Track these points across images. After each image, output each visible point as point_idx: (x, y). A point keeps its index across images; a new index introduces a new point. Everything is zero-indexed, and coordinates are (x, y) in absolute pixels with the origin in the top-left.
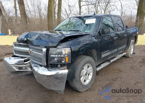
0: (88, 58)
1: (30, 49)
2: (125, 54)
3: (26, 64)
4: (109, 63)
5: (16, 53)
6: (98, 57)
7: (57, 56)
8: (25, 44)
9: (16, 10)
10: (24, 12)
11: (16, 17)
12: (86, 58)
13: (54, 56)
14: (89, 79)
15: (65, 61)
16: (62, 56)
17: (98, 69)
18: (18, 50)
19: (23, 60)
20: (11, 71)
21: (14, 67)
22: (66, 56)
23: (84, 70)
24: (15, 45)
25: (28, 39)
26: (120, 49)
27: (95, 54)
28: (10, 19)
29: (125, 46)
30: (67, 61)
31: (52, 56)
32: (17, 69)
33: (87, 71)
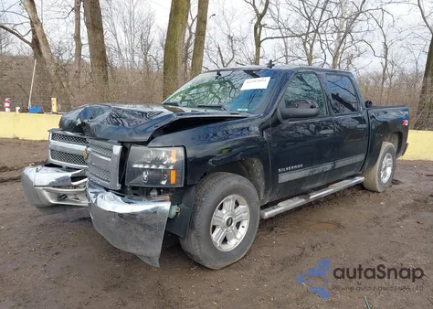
0: (233, 180)
1: (88, 146)
2: (359, 179)
3: (75, 187)
4: (303, 200)
5: (53, 158)
6: (267, 180)
7: (147, 167)
8: (78, 135)
9: (79, 46)
10: (101, 50)
11: (77, 65)
12: (229, 179)
13: (141, 166)
14: (238, 236)
15: (169, 181)
16: (161, 167)
17: (268, 213)
18: (59, 149)
19: (70, 174)
20: (39, 203)
21: (46, 194)
22: (171, 168)
23: (224, 211)
24: (54, 136)
25: (86, 121)
26: (341, 163)
27: (259, 170)
28: (62, 68)
29: (360, 158)
30: (173, 180)
31: (135, 166)
32: (52, 199)
33: (234, 215)
